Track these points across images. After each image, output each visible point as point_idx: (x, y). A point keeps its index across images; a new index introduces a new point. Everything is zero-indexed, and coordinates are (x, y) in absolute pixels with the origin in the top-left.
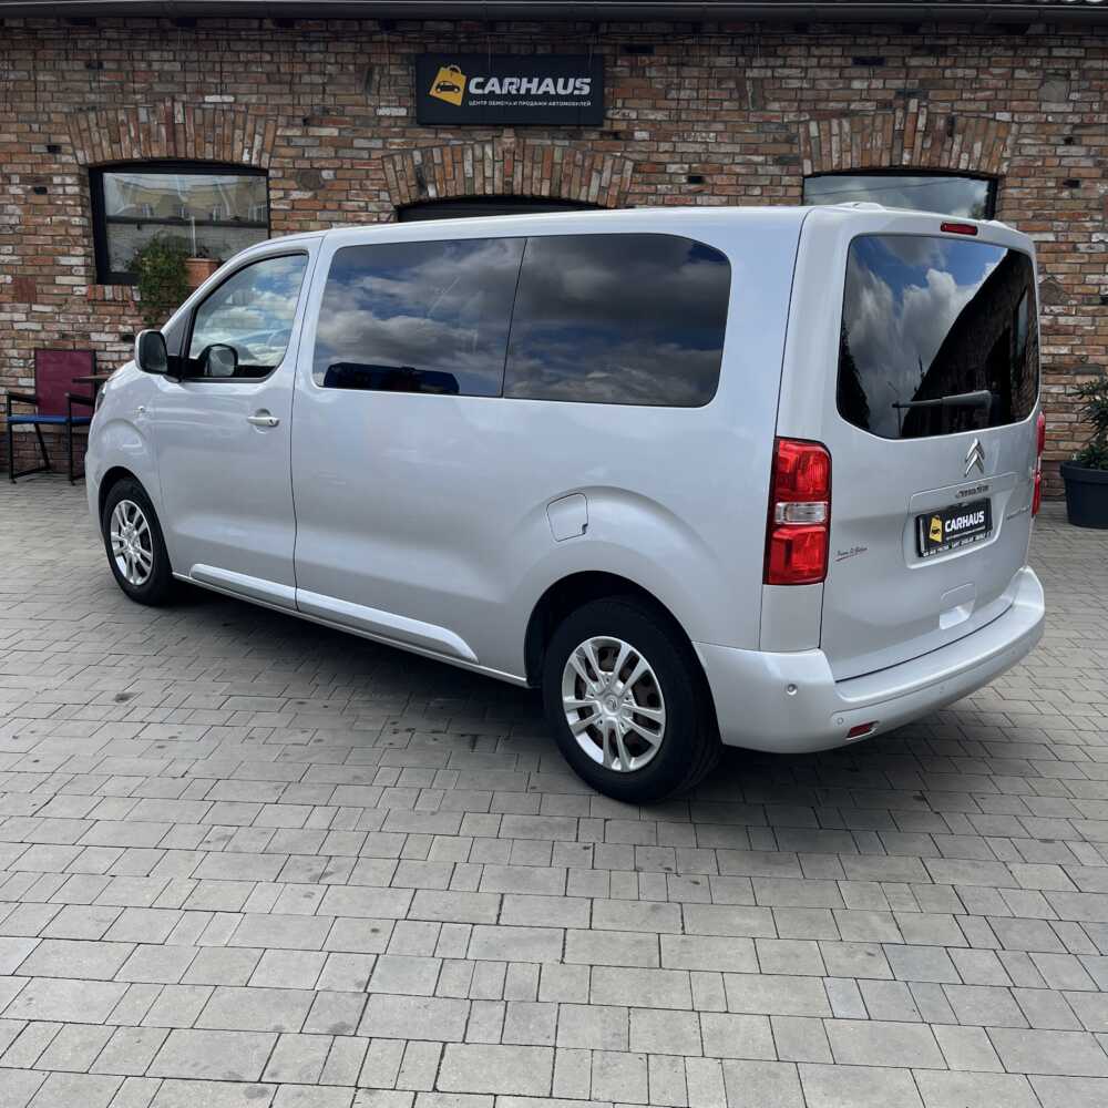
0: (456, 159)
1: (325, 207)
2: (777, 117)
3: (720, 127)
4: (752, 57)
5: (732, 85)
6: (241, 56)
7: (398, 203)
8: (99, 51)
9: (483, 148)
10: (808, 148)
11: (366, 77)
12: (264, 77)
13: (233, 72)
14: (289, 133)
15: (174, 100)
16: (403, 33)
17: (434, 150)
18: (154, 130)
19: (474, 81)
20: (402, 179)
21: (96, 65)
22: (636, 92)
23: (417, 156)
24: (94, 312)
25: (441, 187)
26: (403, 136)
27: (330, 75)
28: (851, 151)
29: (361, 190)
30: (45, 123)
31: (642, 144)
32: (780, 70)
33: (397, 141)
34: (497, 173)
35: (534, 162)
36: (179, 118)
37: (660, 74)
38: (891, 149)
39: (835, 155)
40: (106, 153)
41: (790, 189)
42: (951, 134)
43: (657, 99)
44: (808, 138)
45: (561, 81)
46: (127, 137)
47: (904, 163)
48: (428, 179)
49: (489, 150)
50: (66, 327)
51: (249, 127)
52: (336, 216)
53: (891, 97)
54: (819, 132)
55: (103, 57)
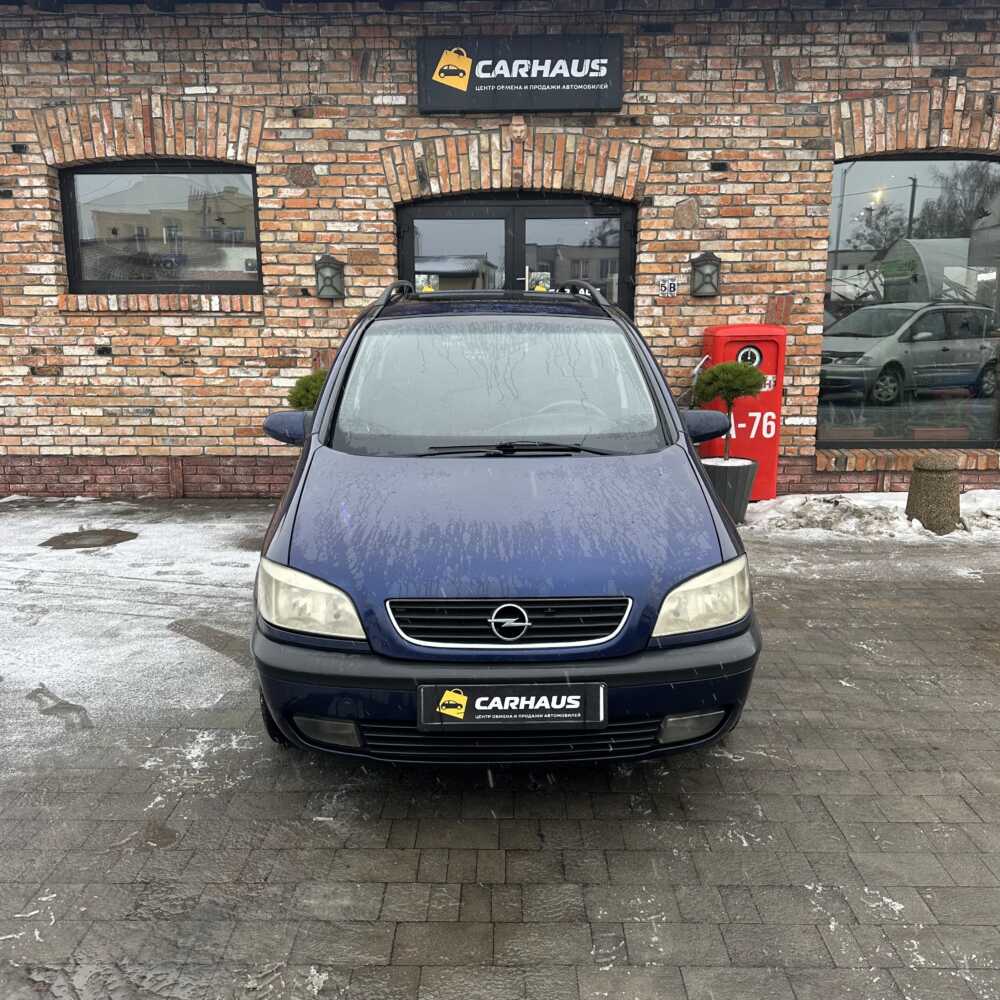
0: (462, 150)
1: (318, 204)
2: (807, 98)
3: (745, 109)
4: (779, 34)
5: (758, 65)
6: (224, 42)
7: (399, 200)
8: (66, 41)
9: (490, 138)
10: (840, 131)
11: (362, 65)
12: (250, 67)
13: (216, 61)
14: (277, 126)
15: (151, 93)
16: (402, 16)
17: (437, 141)
18: (129, 126)
19: (482, 64)
20: (402, 173)
21: (63, 56)
22: (656, 73)
23: (418, 148)
24: (67, 325)
25: (445, 181)
26: (403, 127)
27: (321, 60)
28: (885, 133)
29: (357, 186)
30: (8, 120)
31: (662, 129)
32: (808, 48)
33: (397, 131)
34: (505, 166)
35: (545, 152)
36: (157, 112)
37: (682, 54)
38: (928, 130)
39: (869, 138)
40: (77, 152)
41: (821, 175)
42: (990, 114)
43: (676, 81)
44: (840, 120)
45: (575, 63)
46: (101, 134)
47: (944, 145)
48: (431, 172)
49: (495, 139)
50: (36, 341)
51: (234, 119)
52: (331, 215)
53: (928, 76)
54: (851, 113)
55: (70, 48)
